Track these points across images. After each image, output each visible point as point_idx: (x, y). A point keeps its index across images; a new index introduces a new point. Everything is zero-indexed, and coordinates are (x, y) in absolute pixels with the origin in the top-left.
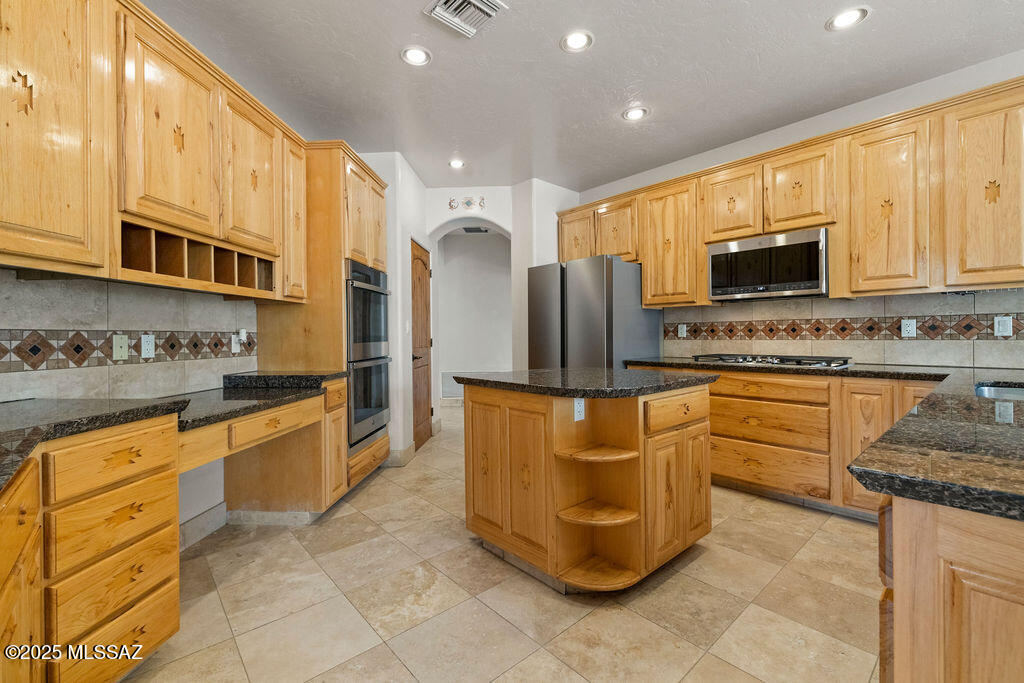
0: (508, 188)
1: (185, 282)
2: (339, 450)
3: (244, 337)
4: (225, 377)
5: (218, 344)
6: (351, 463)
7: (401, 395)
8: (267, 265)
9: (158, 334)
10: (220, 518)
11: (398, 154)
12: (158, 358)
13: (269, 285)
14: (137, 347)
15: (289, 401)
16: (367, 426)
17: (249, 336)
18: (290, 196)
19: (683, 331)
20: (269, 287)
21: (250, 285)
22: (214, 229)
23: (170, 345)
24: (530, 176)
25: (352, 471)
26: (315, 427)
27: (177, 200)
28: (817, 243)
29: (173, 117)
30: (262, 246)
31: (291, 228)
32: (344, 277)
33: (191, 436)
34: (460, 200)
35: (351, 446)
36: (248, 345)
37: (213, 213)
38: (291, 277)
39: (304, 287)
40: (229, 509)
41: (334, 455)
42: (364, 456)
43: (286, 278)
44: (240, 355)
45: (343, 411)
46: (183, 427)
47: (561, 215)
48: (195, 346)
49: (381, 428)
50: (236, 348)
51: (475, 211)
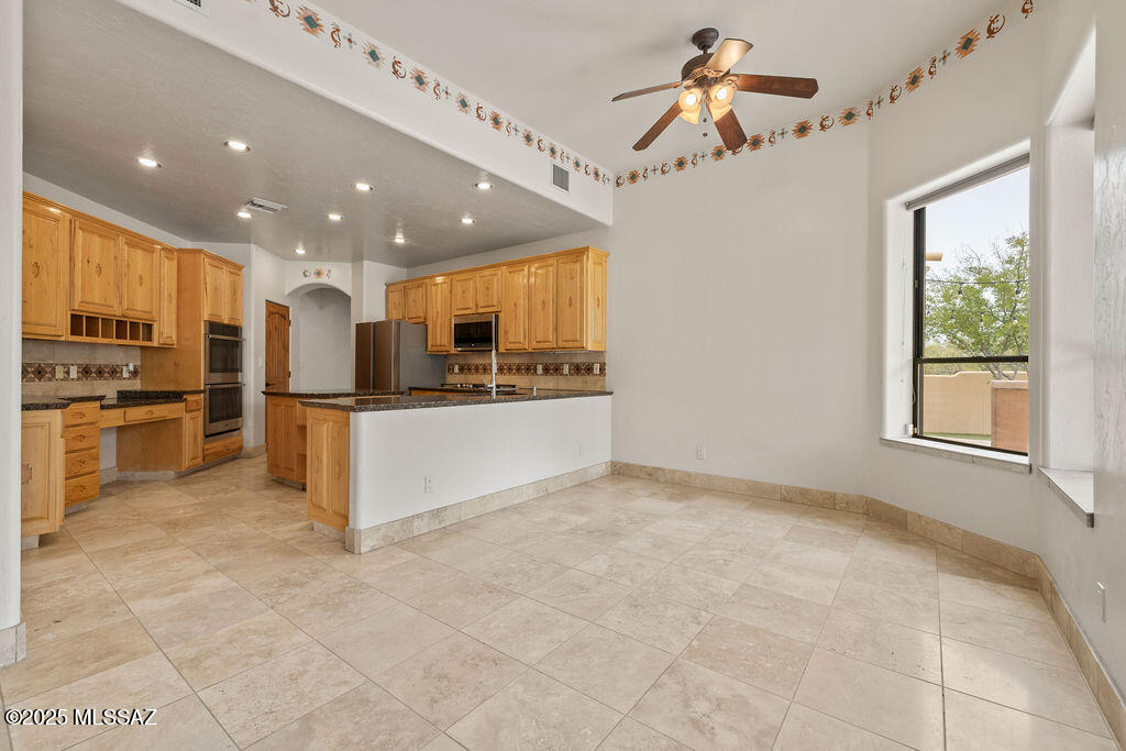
0: (350, 265)
1: (100, 340)
2: (195, 436)
3: (131, 368)
4: (118, 392)
5: (114, 372)
6: (206, 447)
7: (252, 410)
8: (149, 327)
9: (79, 366)
10: (114, 476)
11: (252, 245)
12: (79, 379)
13: (149, 337)
14: (68, 373)
15: (160, 403)
16: (220, 426)
17: (135, 367)
18: (165, 285)
19: (456, 369)
20: (150, 339)
21: (137, 339)
22: (117, 311)
23: (85, 371)
24: (362, 259)
25: (206, 453)
26: (177, 421)
27: (97, 300)
28: (491, 322)
29: (96, 260)
30: (145, 316)
31: (165, 303)
32: (203, 332)
33: (106, 413)
34: (313, 270)
35: (207, 436)
36: (135, 373)
37: (115, 302)
38: (165, 332)
39: (174, 337)
40: (119, 471)
41: (192, 440)
42: (217, 445)
43: (161, 334)
44: (129, 379)
45: (200, 415)
46: (102, 407)
47: (388, 285)
48: (100, 372)
49: (235, 430)
50: (126, 375)
51: (324, 280)
